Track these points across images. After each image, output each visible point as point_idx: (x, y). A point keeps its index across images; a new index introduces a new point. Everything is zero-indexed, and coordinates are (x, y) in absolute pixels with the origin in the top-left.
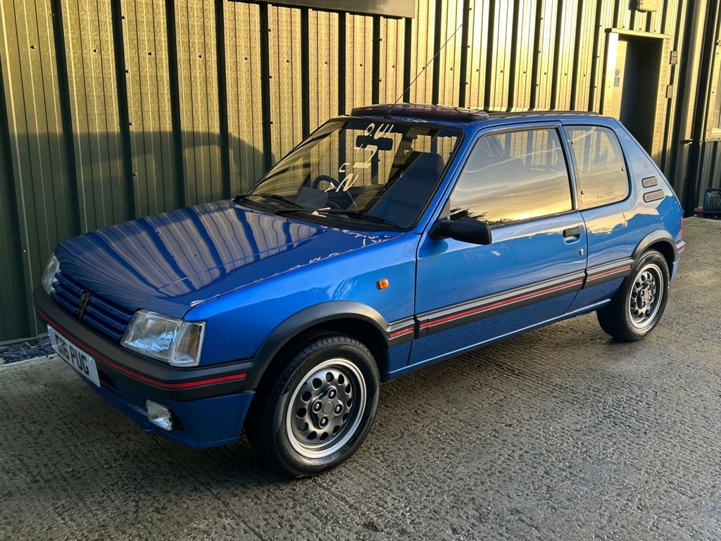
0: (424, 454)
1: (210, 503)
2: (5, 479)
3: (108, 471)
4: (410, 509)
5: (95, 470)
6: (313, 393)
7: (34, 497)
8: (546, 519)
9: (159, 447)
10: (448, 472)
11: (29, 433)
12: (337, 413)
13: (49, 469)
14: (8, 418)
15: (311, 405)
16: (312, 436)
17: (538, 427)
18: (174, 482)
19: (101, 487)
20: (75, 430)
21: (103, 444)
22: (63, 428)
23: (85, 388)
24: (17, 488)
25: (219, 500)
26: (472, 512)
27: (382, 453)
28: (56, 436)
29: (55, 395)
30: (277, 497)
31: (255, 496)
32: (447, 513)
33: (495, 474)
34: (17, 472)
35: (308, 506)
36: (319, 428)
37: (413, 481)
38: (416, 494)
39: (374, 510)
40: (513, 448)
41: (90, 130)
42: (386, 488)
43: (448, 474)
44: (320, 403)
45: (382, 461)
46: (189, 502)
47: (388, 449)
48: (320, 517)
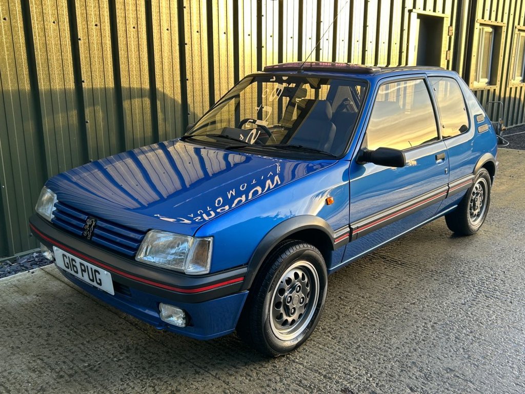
0: (361, 331)
1: (214, 383)
2: (34, 377)
3: (119, 363)
4: (371, 376)
5: (107, 363)
6: (286, 289)
7: (65, 390)
8: (474, 375)
9: (151, 340)
10: (386, 343)
11: (39, 336)
12: (301, 303)
13: (68, 365)
14: (15, 324)
15: (285, 299)
16: (285, 323)
17: (435, 304)
18: (176, 368)
19: (118, 377)
20: (78, 331)
21: (106, 341)
22: (67, 330)
23: (71, 296)
24: (47, 383)
25: (219, 379)
26: (418, 374)
27: (329, 332)
28: (63, 337)
29: (49, 303)
30: (265, 374)
31: (246, 374)
32: (400, 375)
33: (420, 342)
34: (42, 370)
35: (292, 379)
36: (290, 316)
37: (363, 352)
38: (370, 363)
39: (344, 378)
40: (424, 321)
41: (52, 87)
42: (345, 360)
43: (387, 345)
44: (290, 297)
45: (332, 338)
46: (196, 383)
47: (333, 329)
48: (305, 387)
